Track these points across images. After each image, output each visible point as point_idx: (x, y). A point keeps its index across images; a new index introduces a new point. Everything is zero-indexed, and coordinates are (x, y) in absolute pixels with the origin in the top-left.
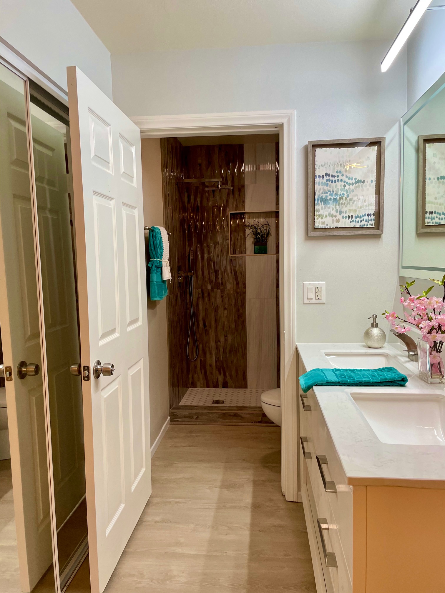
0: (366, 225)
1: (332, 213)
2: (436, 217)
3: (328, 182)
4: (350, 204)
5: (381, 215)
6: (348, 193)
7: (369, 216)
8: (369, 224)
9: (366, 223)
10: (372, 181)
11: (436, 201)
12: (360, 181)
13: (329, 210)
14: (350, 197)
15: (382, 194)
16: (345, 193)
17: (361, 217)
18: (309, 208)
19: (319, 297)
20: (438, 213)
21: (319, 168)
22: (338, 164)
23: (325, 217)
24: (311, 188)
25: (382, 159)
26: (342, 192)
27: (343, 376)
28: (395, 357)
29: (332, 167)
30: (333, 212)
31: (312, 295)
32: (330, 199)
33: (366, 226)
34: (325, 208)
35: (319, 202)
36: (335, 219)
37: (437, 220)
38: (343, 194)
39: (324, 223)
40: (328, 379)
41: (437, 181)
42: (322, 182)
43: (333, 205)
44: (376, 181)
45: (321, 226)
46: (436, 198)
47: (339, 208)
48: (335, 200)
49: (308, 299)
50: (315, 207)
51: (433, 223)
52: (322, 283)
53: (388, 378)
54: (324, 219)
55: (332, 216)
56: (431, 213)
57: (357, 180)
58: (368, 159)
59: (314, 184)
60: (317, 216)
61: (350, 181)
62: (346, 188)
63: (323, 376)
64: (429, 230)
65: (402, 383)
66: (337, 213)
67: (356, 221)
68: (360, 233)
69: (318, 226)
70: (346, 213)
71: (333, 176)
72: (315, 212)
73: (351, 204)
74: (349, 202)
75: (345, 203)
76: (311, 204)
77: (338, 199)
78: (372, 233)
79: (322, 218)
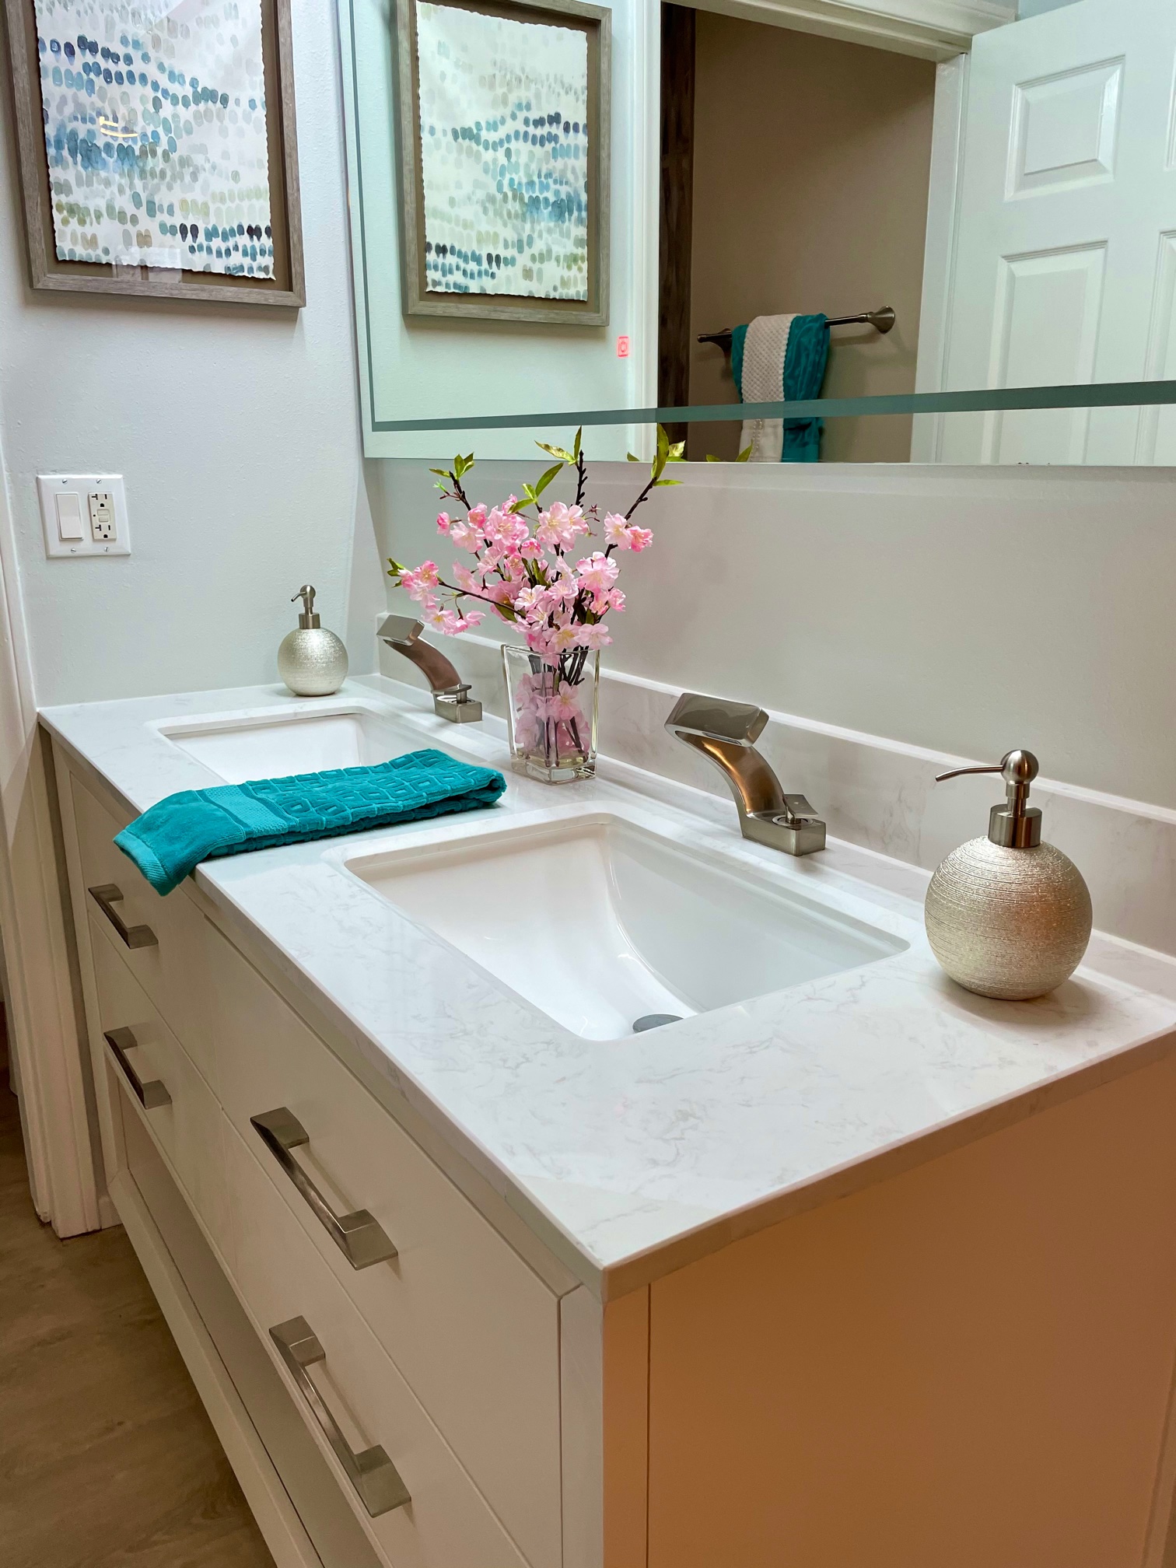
0: (246, 270)
1: (121, 207)
2: (454, 268)
3: (92, 76)
4: (182, 180)
5: (295, 238)
6: (172, 135)
7: (255, 237)
8: (255, 265)
9: (247, 262)
10: (252, 104)
11: (453, 212)
12: (209, 95)
13: (108, 192)
14: (182, 149)
15: (291, 157)
16: (160, 130)
17: (225, 238)
18: (25, 170)
19: (105, 531)
20: (459, 254)
21: (50, 11)
22: (123, 7)
23: (94, 219)
24: (27, 87)
25: (282, 23)
26: (149, 124)
27: (299, 807)
28: (394, 717)
29: (101, 18)
30: (124, 203)
31: (77, 525)
32: (108, 146)
33: (246, 274)
34: (89, 184)
35: (65, 152)
36: (133, 231)
37: (457, 277)
38: (155, 134)
39: (92, 242)
40: (249, 827)
41: (453, 141)
42: (68, 72)
43: (122, 175)
44: (267, 104)
45: (81, 253)
46: (452, 202)
47: (145, 188)
48: (127, 154)
49: (63, 540)
50: (50, 171)
51: (447, 285)
52: (112, 480)
53: (449, 787)
54: (91, 224)
55: (122, 217)
56: (442, 250)
57: (199, 90)
58: (233, 13)
59: (36, 76)
60: (60, 208)
61: (174, 88)
62: (163, 113)
63: (222, 818)
64: (441, 308)
65: (486, 796)
66: (138, 208)
67: (209, 250)
68: (229, 294)
69: (71, 251)
70: (171, 211)
71: (107, 54)
72: (53, 192)
73: (187, 178)
74: (178, 169)
75: (163, 174)
76: (33, 155)
77: (137, 153)
78: (271, 301)
79: (82, 222)
